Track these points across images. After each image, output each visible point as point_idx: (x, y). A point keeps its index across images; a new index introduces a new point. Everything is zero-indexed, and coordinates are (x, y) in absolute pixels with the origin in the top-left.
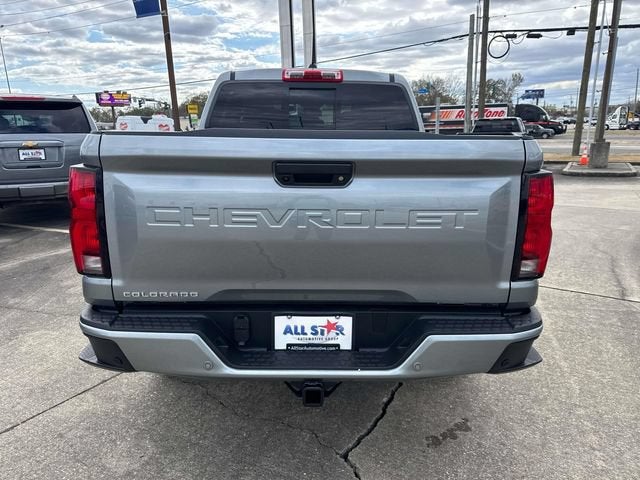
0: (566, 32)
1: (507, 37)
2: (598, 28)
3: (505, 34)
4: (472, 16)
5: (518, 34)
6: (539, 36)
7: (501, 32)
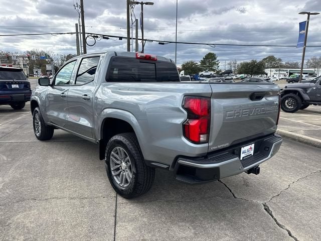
0: (118, 38)
1: (94, 37)
2: (131, 38)
3: (93, 35)
4: (77, 24)
5: (99, 36)
6: (108, 38)
7: (91, 34)
